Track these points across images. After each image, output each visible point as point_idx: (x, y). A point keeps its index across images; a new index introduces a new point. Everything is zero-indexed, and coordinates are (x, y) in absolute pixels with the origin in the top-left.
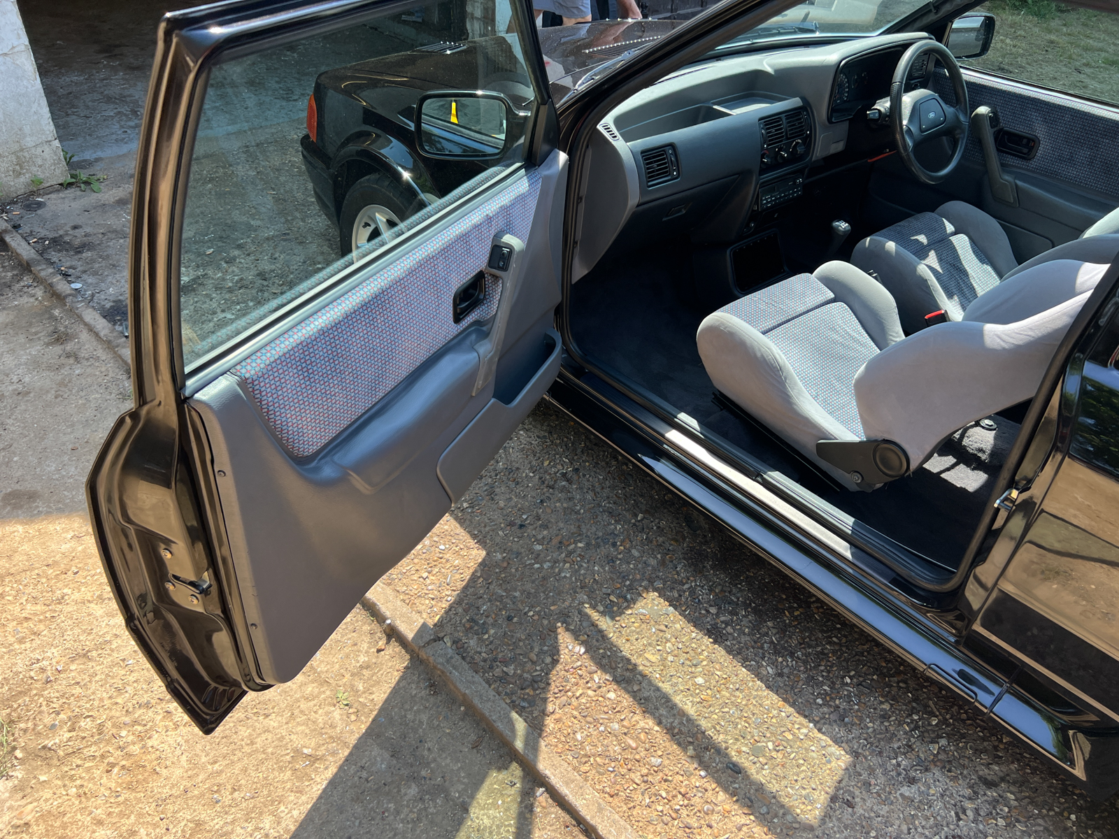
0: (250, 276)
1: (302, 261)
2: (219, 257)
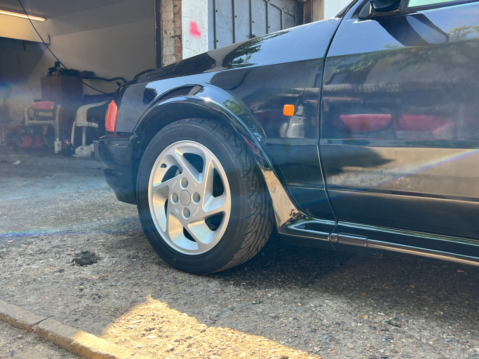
0: (47, 248)
1: (86, 239)
2: (19, 243)
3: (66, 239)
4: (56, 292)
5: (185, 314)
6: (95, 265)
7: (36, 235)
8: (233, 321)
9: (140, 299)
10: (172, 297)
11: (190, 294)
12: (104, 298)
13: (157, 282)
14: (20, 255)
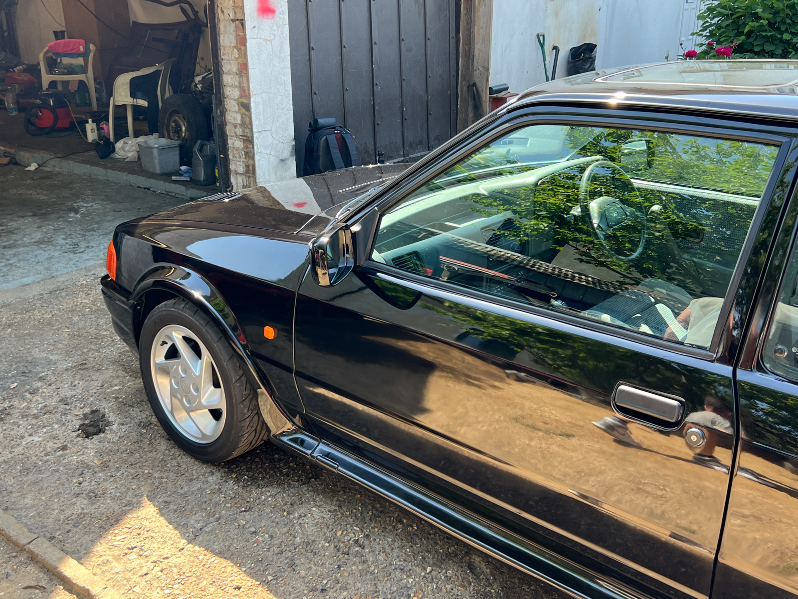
0: (53, 402)
1: (100, 385)
2: (23, 390)
3: (76, 383)
4: (53, 489)
5: (171, 526)
6: (102, 435)
7: (43, 374)
8: (213, 537)
9: (135, 500)
10: (165, 499)
11: (184, 496)
12: (100, 497)
13: (158, 472)
14: (23, 417)
